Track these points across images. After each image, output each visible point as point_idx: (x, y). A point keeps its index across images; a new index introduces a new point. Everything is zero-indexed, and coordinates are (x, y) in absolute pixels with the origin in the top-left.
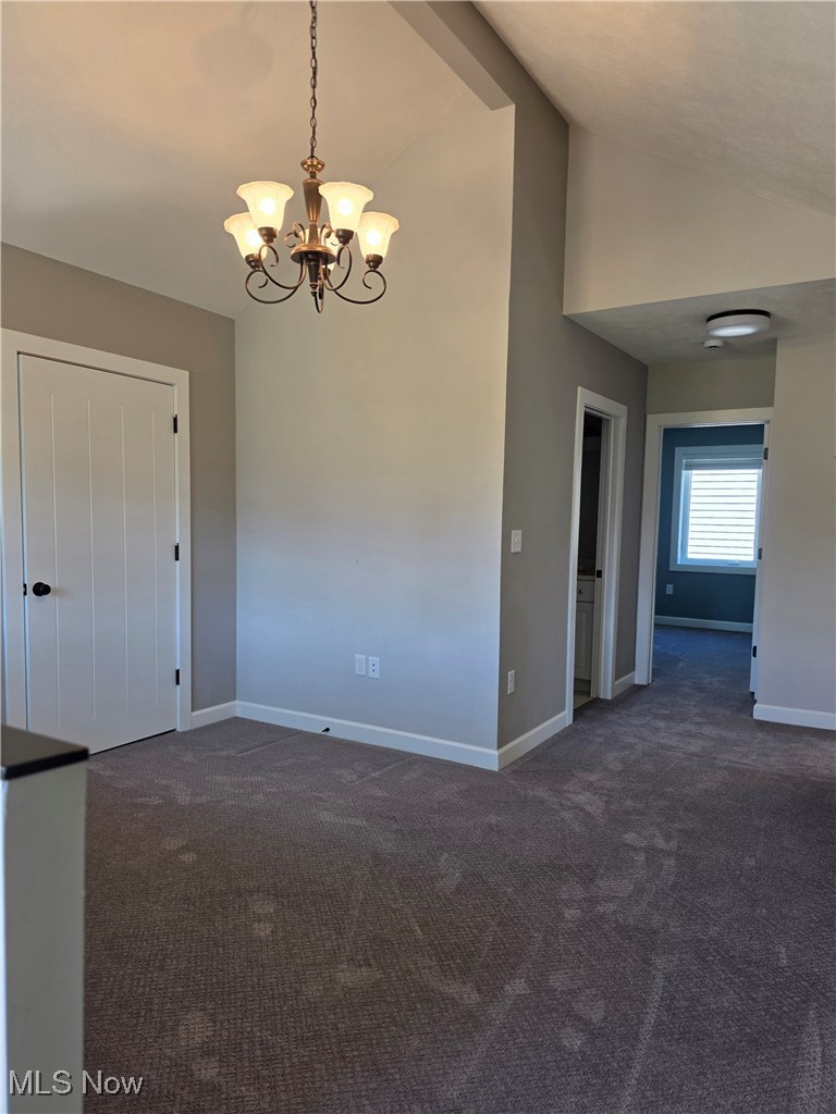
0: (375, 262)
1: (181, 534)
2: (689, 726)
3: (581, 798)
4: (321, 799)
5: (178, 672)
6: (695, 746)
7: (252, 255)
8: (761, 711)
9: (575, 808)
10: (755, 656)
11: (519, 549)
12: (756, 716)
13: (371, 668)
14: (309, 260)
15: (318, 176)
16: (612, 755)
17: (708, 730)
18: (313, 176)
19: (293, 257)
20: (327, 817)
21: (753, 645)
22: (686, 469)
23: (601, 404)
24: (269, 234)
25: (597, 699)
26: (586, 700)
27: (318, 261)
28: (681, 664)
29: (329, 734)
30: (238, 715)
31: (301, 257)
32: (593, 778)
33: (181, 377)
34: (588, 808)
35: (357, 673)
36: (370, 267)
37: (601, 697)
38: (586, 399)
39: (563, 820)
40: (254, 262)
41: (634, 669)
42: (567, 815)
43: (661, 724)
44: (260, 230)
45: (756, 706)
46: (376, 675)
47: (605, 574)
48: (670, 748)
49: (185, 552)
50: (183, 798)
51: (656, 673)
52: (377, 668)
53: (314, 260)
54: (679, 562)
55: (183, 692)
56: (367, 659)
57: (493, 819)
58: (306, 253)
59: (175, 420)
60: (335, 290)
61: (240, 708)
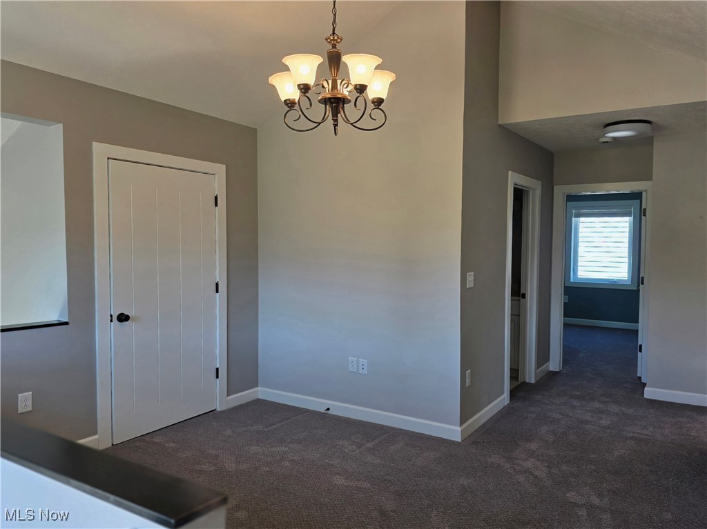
0: (378, 102)
1: (220, 275)
2: (597, 405)
3: (529, 464)
4: (333, 465)
5: (217, 369)
6: (606, 421)
7: (289, 100)
8: (650, 393)
9: (525, 472)
10: (641, 351)
11: (472, 285)
12: (646, 396)
13: (361, 367)
14: (332, 103)
15: (338, 46)
16: (544, 430)
17: (614, 408)
18: (334, 46)
19: (320, 101)
20: (339, 480)
21: (639, 344)
22: (575, 217)
23: (523, 181)
24: (305, 89)
25: (524, 383)
26: (516, 384)
27: (338, 103)
28: (581, 355)
29: (329, 412)
30: (260, 397)
31: (325, 101)
32: (533, 446)
33: (221, 169)
34: (536, 473)
35: (351, 369)
36: (375, 105)
37: (527, 381)
38: (514, 179)
39: (519, 482)
40: (290, 104)
41: (548, 360)
42: (521, 478)
43: (575, 403)
44: (299, 86)
45: (646, 389)
46: (365, 372)
47: (528, 296)
48: (587, 422)
49: (223, 288)
50: (231, 466)
51: (565, 362)
52: (366, 367)
53: (336, 103)
54: (572, 281)
55: (221, 384)
56: (358, 361)
57: (465, 481)
58: (330, 99)
59: (216, 198)
60: (352, 124)
61: (261, 392)
